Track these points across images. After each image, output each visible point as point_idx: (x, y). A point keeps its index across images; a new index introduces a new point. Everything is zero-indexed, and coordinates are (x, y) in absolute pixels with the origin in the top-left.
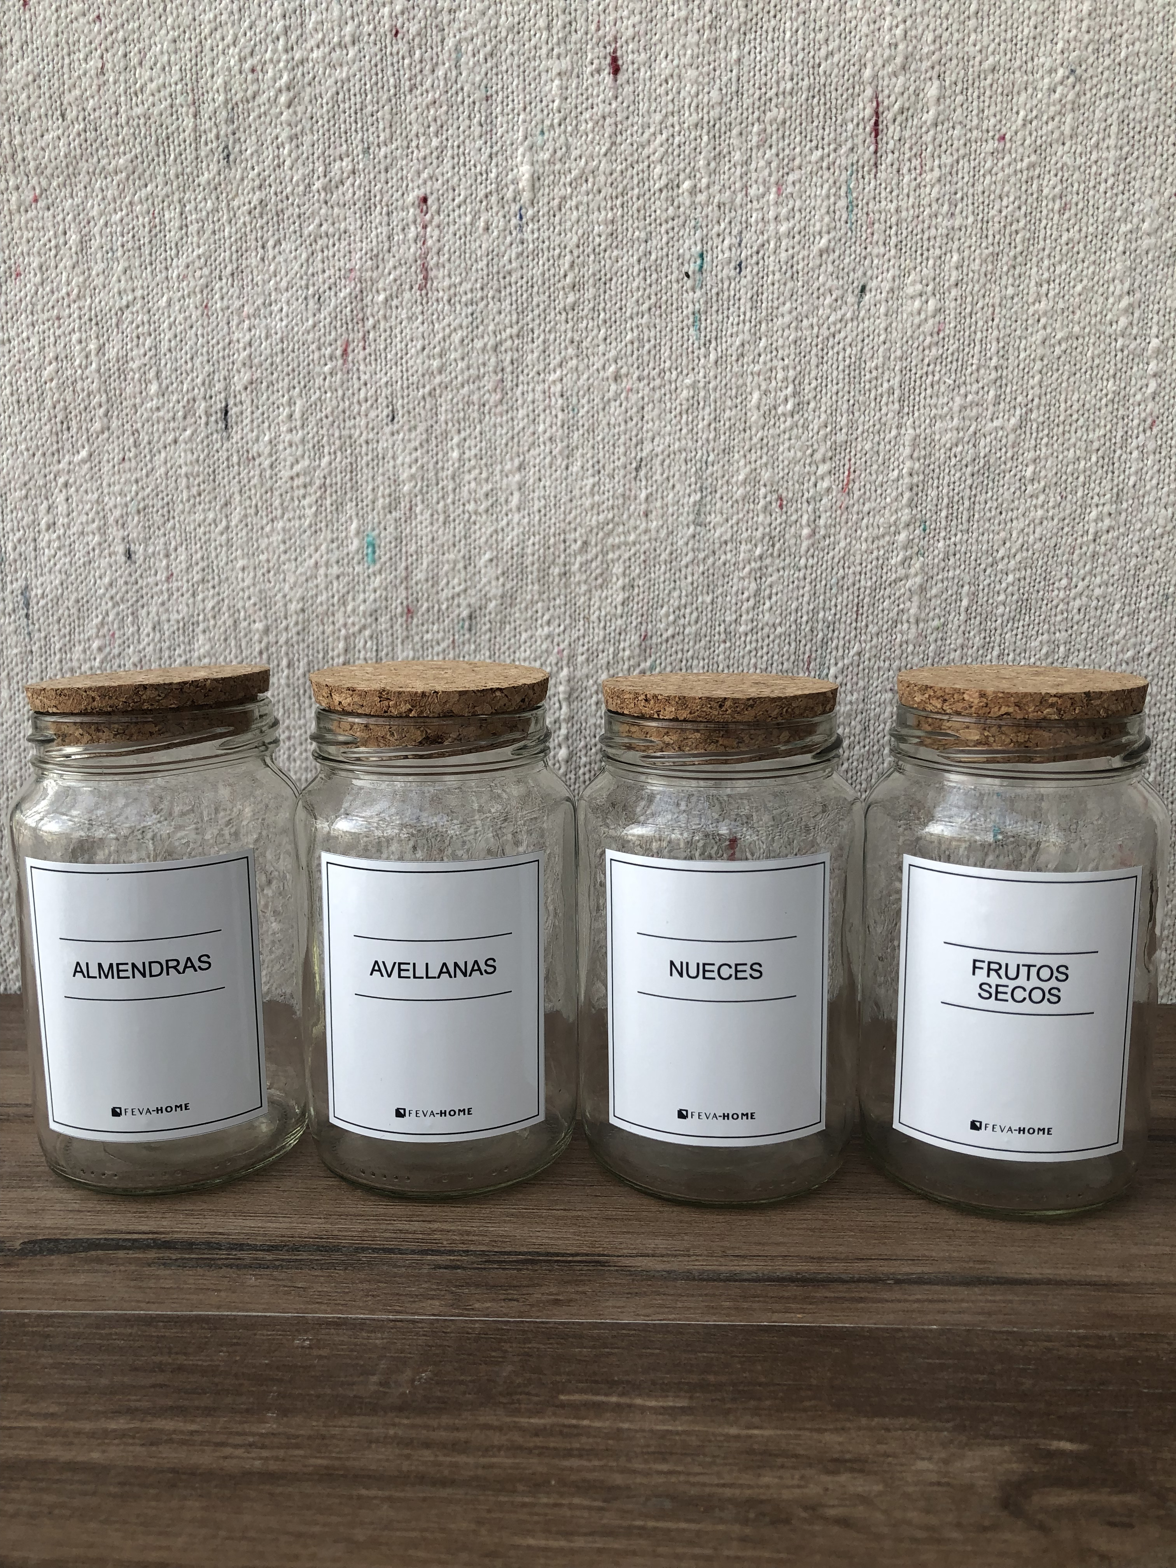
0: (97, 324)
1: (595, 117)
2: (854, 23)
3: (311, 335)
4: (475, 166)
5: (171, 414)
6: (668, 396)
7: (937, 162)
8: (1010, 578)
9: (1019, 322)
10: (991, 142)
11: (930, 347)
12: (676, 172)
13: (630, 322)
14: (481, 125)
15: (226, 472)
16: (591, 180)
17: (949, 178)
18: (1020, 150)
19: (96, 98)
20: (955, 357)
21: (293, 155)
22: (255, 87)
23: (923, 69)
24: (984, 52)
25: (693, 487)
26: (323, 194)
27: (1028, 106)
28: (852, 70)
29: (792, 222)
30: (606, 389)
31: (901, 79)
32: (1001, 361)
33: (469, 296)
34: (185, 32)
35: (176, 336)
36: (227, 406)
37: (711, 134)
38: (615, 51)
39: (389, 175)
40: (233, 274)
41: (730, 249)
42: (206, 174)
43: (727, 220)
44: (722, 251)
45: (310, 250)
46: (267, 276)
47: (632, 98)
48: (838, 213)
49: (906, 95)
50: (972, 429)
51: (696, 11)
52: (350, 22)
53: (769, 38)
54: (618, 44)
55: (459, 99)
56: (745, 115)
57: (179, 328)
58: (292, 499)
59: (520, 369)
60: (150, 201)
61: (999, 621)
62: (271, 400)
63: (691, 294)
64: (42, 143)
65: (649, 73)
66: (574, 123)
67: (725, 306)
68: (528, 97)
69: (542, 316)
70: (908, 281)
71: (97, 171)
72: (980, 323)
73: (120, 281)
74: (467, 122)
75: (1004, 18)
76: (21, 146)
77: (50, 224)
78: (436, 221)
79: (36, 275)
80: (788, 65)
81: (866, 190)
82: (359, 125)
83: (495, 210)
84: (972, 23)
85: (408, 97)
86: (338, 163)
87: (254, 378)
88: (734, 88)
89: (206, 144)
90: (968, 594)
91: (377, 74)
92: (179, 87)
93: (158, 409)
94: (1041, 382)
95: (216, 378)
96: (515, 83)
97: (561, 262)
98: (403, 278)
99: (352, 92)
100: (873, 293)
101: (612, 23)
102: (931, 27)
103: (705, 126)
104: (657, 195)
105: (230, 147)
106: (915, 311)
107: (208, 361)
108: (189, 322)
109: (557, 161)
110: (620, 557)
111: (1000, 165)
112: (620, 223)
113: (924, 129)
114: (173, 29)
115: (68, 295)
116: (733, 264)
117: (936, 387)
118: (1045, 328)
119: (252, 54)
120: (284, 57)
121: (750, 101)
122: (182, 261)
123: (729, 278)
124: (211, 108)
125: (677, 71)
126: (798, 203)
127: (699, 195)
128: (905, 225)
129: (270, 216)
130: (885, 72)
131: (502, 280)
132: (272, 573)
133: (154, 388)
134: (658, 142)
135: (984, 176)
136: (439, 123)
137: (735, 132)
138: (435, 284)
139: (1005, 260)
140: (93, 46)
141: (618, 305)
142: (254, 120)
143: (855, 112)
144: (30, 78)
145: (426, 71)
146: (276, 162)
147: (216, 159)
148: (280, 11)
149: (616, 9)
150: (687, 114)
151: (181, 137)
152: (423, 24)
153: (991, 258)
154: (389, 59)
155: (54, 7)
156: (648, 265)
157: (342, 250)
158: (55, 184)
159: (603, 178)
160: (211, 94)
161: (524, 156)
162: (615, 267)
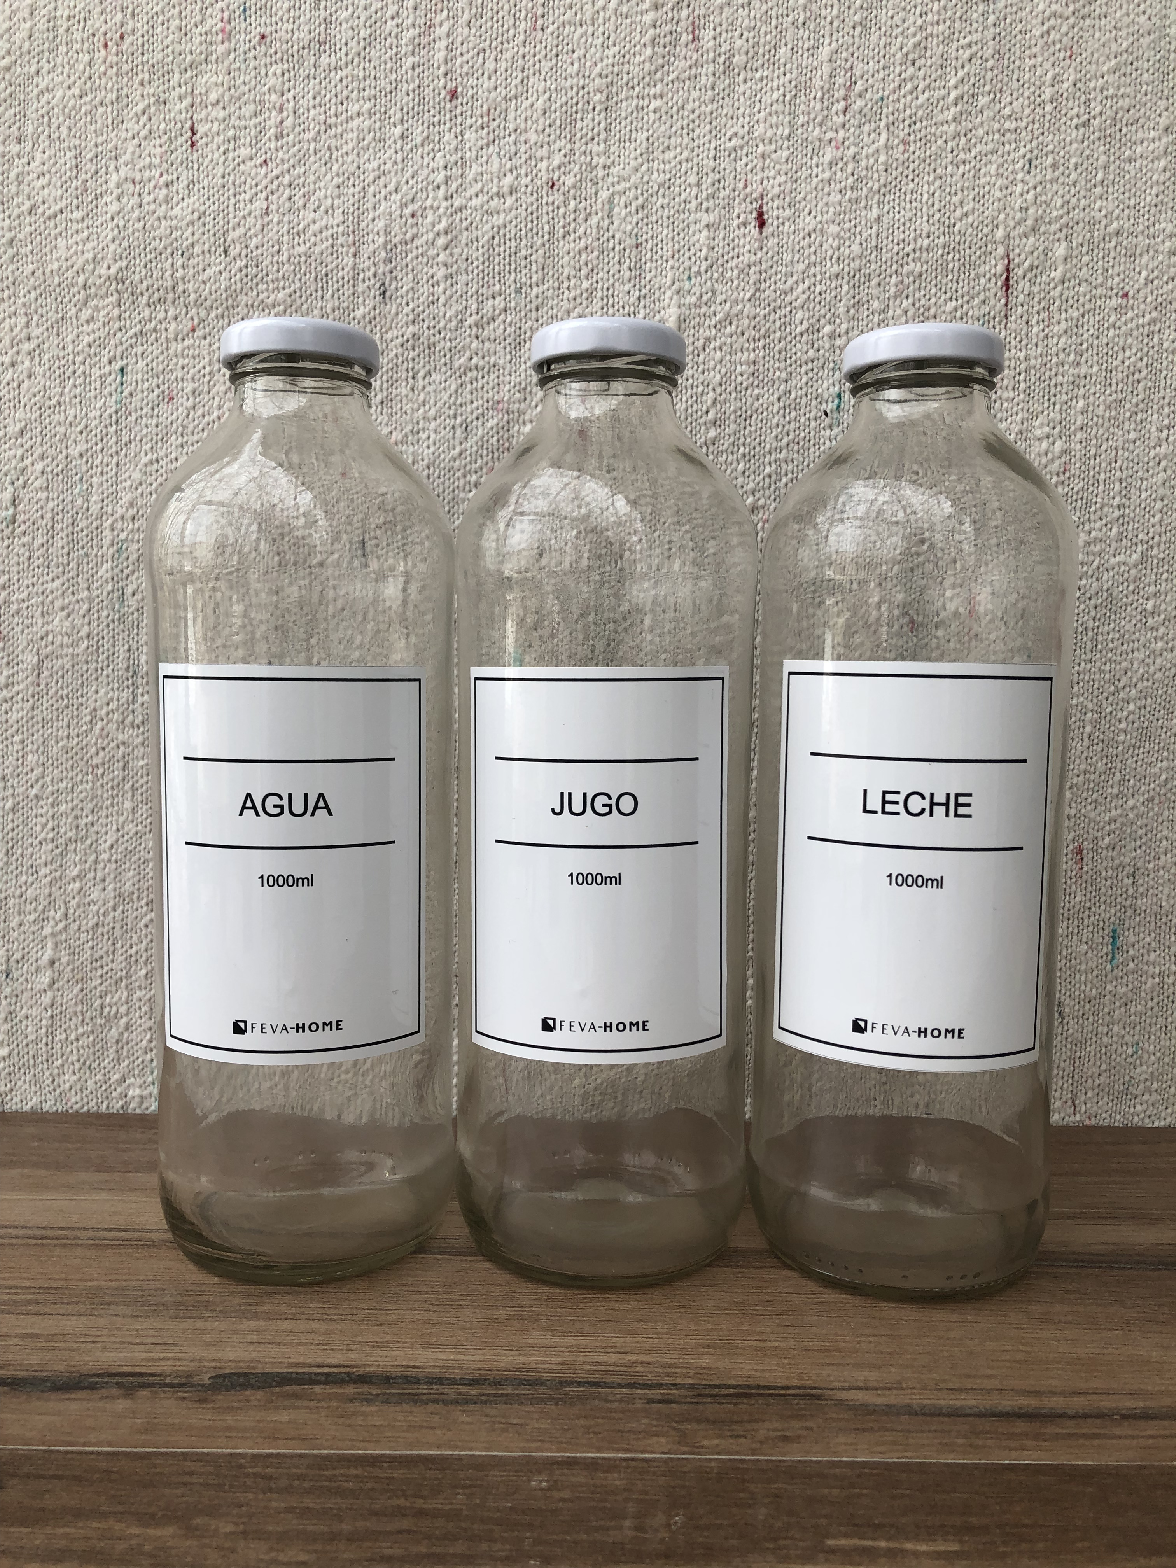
1: (741, 266)
2: (987, 188)
3: (457, 463)
4: (623, 307)
7: (1064, 316)
8: (1132, 707)
9: (1141, 464)
10: (1114, 298)
12: (817, 317)
13: (768, 456)
14: (631, 270)
16: (735, 323)
17: (1075, 330)
18: (1142, 307)
19: (260, 236)
20: (1080, 496)
21: (448, 293)
22: (415, 230)
23: (1052, 231)
24: (1109, 217)
26: (475, 329)
27: (1150, 267)
28: (985, 231)
31: (1031, 240)
32: (1124, 500)
34: (349, 179)
37: (851, 284)
38: (761, 207)
39: (540, 313)
40: (382, 402)
42: (362, 308)
45: (459, 381)
46: (416, 406)
47: (776, 249)
49: (1035, 254)
50: (1096, 564)
51: (839, 173)
52: (509, 174)
53: (908, 199)
54: (765, 201)
55: (611, 245)
56: (884, 267)
61: (1120, 748)
63: (828, 431)
64: (205, 276)
65: (793, 227)
66: (721, 270)
68: (677, 246)
70: (1037, 424)
71: (256, 304)
72: (1104, 465)
74: (617, 267)
75: (1127, 186)
76: (183, 279)
77: (205, 352)
79: (188, 399)
80: (925, 224)
82: (513, 266)
84: (1099, 190)
85: (562, 243)
86: (491, 301)
88: (874, 243)
89: (364, 281)
90: (1091, 722)
91: (532, 222)
92: (341, 228)
94: (1161, 520)
96: (665, 232)
97: (704, 398)
99: (508, 237)
101: (759, 182)
102: (1060, 193)
103: (846, 277)
104: (798, 338)
105: (387, 284)
106: (1042, 452)
109: (703, 305)
111: (1123, 319)
112: (762, 363)
113: (1052, 285)
114: (338, 175)
115: (219, 418)
118: (1165, 471)
119: (413, 201)
120: (444, 204)
121: (889, 255)
124: (371, 249)
125: (820, 226)
127: (838, 339)
128: (1033, 372)
129: (422, 349)
130: (1017, 232)
134: (800, 289)
135: (1108, 329)
136: (590, 266)
137: (874, 282)
139: (1128, 406)
140: (259, 188)
141: (757, 440)
142: (412, 259)
143: (987, 268)
144: (196, 215)
145: (580, 220)
146: (431, 299)
147: (372, 294)
148: (442, 163)
149: (763, 169)
150: (829, 265)
151: (340, 274)
152: (578, 177)
153: (1114, 405)
154: (545, 209)
155: (222, 150)
156: (787, 403)
157: (491, 383)
158: (213, 315)
159: (747, 322)
160: (371, 236)
161: (671, 299)
162: (756, 405)
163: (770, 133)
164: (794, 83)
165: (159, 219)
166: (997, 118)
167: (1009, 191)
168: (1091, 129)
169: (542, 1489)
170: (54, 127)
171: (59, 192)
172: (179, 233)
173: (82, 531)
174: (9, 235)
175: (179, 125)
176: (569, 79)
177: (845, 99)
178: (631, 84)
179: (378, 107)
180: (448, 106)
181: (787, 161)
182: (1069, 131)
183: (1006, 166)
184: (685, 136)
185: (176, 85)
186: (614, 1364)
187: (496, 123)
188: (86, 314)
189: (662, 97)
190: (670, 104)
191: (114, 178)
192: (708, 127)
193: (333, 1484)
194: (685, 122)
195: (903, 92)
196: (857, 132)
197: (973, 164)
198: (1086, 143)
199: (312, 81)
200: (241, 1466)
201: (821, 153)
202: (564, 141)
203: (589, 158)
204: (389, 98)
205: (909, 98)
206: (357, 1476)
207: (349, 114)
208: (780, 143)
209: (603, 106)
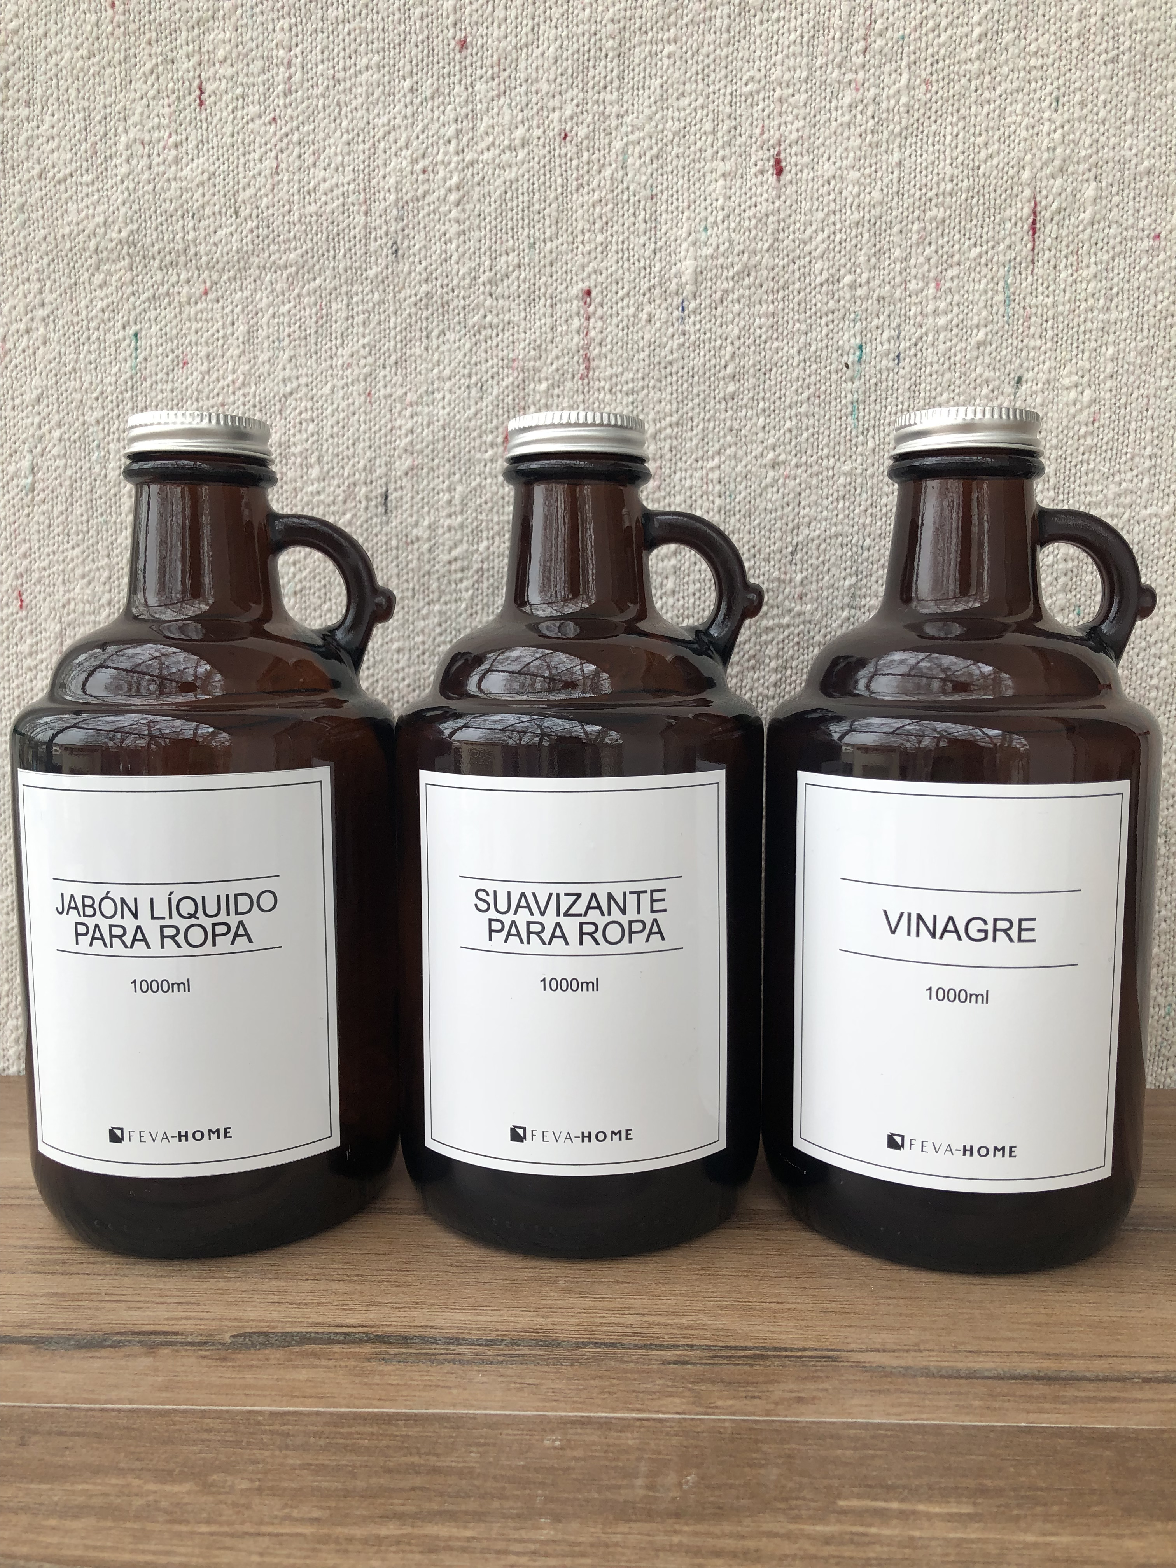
0: (261, 410)
1: (758, 215)
2: (1013, 128)
3: (473, 423)
4: (639, 261)
5: (332, 498)
6: (825, 482)
7: (1093, 259)
8: (1164, 662)
10: (1146, 240)
11: (1085, 437)
12: (836, 267)
13: (788, 411)
14: (646, 222)
15: (385, 556)
16: (753, 274)
17: (1105, 274)
18: (1175, 248)
19: (270, 196)
20: (1110, 447)
21: (461, 250)
22: (426, 186)
23: (1080, 171)
24: (1140, 155)
25: (848, 570)
26: (488, 287)
28: (1011, 172)
29: (950, 316)
30: (763, 475)
31: (1059, 181)
32: (1155, 450)
33: (631, 385)
34: (358, 135)
35: (338, 423)
36: (387, 491)
37: (872, 232)
38: (779, 154)
39: (554, 269)
40: (396, 363)
41: (889, 342)
42: (374, 267)
43: (886, 313)
44: (881, 343)
45: (474, 340)
46: (430, 365)
47: (795, 197)
48: (995, 308)
49: (1063, 196)
50: (1126, 516)
51: (859, 116)
52: (520, 127)
53: (930, 142)
54: (782, 147)
55: (625, 197)
56: (905, 214)
57: (342, 415)
58: (449, 583)
59: (678, 456)
60: (318, 293)
62: (431, 486)
63: (850, 384)
64: (216, 238)
65: (811, 174)
66: (738, 219)
67: (884, 395)
68: (693, 196)
69: (702, 405)
70: (1065, 372)
71: (268, 265)
72: (1135, 414)
73: (285, 369)
74: (632, 219)
75: (1159, 123)
76: (194, 241)
77: (218, 316)
78: (599, 312)
79: (202, 364)
80: (948, 167)
81: (1024, 285)
82: (526, 221)
83: (658, 302)
84: (1128, 128)
85: (575, 196)
86: (504, 258)
87: (416, 463)
88: (895, 189)
89: (376, 240)
91: (545, 175)
92: (352, 186)
93: (318, 493)
95: (377, 463)
96: (681, 182)
97: (723, 352)
98: (566, 367)
99: (520, 191)
100: (1030, 384)
101: (776, 128)
102: (1088, 132)
103: (867, 225)
104: (818, 289)
105: (399, 242)
106: (1071, 402)
107: (370, 447)
108: (352, 409)
109: (720, 256)
110: (773, 639)
111: (1155, 261)
112: (781, 315)
113: (1081, 228)
114: (348, 131)
115: (233, 382)
116: (892, 356)
117: (1091, 475)
119: (423, 156)
120: (455, 159)
121: (911, 200)
122: (347, 351)
123: (888, 369)
124: (382, 206)
125: (839, 172)
126: (957, 298)
127: (859, 289)
128: (1061, 319)
129: (435, 307)
130: (1044, 173)
131: (663, 371)
132: (427, 654)
133: (315, 472)
134: (820, 238)
135: (1139, 272)
136: (604, 219)
137: (895, 230)
138: (597, 374)
139: (1160, 351)
140: (269, 146)
141: (777, 394)
142: (424, 217)
143: (1014, 211)
144: (206, 175)
145: (593, 172)
146: (443, 256)
147: (384, 254)
148: (453, 116)
149: (780, 115)
150: (849, 212)
151: (352, 233)
152: (591, 127)
153: (1146, 351)
154: (558, 160)
155: (230, 108)
156: (808, 356)
157: (506, 341)
158: (225, 277)
159: (765, 273)
160: (382, 193)
161: (687, 251)
162: (775, 358)
163: (787, 76)
164: (811, 23)
165: (169, 180)
166: (1022, 55)
167: (1036, 130)
168: (1121, 65)
169: (555, 1448)
170: (62, 89)
171: (69, 156)
172: (190, 194)
173: (101, 498)
174: (20, 201)
175: (187, 84)
176: (581, 26)
177: (865, 39)
178: (644, 29)
179: (387, 60)
180: (458, 56)
181: (805, 105)
182: (1097, 67)
183: (1032, 104)
184: (700, 81)
185: (184, 43)
186: (631, 1326)
187: (507, 73)
188: (98, 278)
189: (676, 42)
190: (684, 49)
191: (124, 139)
192: (724, 72)
193: (349, 1441)
194: (700, 67)
195: (924, 30)
196: (877, 73)
197: (998, 103)
198: (1115, 79)
199: (320, 35)
200: (259, 1424)
201: (841, 95)
202: (576, 90)
203: (602, 108)
204: (398, 49)
205: (931, 36)
206: (372, 1434)
207: (358, 68)
208: (798, 86)
209: (616, 52)
